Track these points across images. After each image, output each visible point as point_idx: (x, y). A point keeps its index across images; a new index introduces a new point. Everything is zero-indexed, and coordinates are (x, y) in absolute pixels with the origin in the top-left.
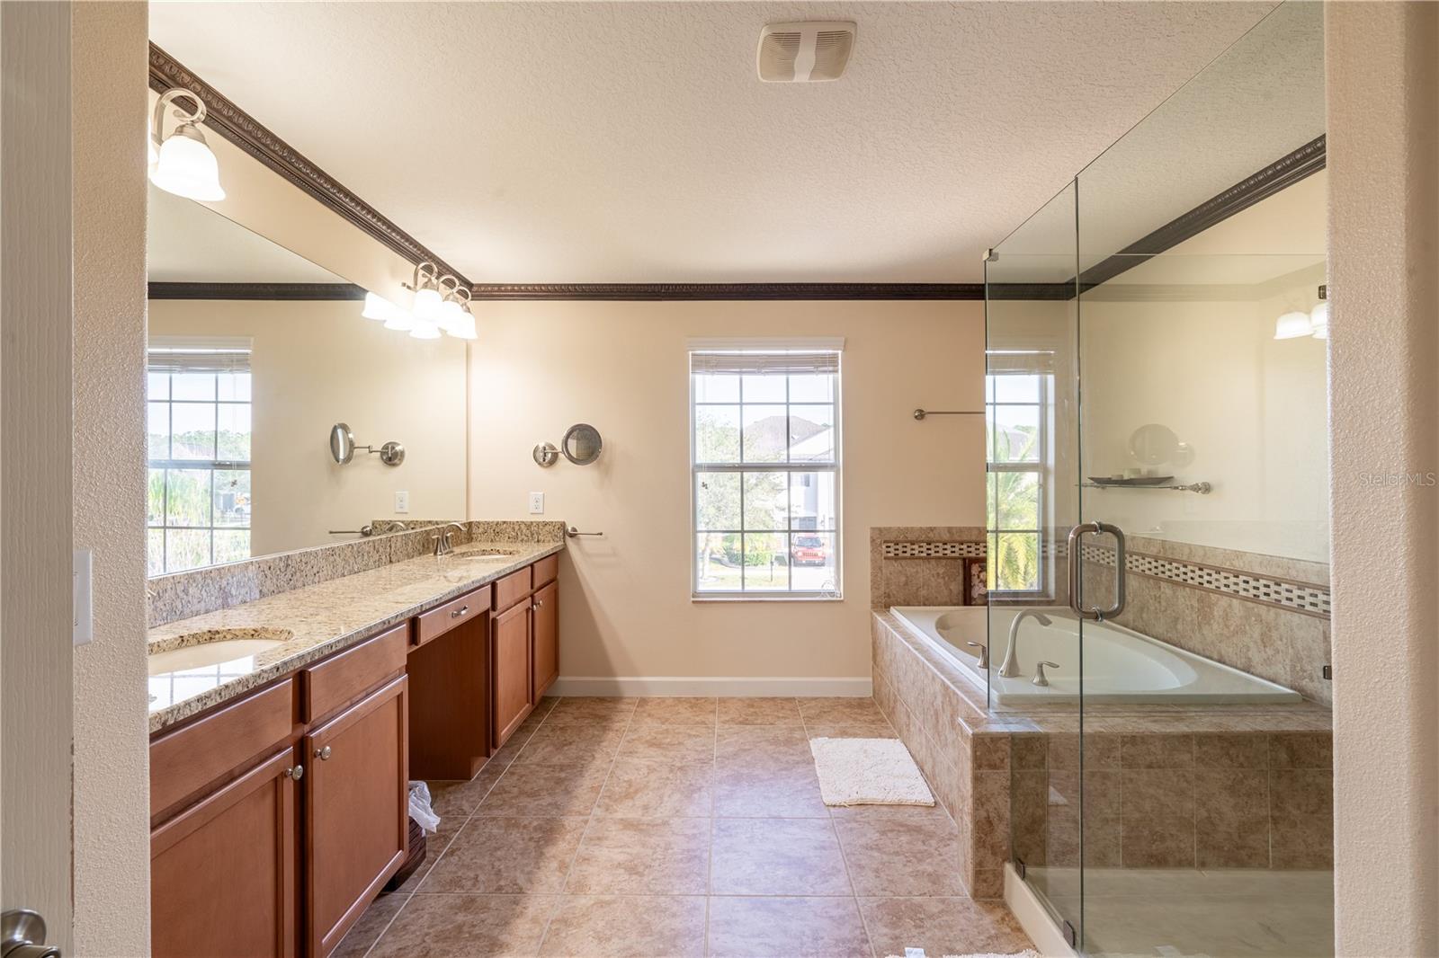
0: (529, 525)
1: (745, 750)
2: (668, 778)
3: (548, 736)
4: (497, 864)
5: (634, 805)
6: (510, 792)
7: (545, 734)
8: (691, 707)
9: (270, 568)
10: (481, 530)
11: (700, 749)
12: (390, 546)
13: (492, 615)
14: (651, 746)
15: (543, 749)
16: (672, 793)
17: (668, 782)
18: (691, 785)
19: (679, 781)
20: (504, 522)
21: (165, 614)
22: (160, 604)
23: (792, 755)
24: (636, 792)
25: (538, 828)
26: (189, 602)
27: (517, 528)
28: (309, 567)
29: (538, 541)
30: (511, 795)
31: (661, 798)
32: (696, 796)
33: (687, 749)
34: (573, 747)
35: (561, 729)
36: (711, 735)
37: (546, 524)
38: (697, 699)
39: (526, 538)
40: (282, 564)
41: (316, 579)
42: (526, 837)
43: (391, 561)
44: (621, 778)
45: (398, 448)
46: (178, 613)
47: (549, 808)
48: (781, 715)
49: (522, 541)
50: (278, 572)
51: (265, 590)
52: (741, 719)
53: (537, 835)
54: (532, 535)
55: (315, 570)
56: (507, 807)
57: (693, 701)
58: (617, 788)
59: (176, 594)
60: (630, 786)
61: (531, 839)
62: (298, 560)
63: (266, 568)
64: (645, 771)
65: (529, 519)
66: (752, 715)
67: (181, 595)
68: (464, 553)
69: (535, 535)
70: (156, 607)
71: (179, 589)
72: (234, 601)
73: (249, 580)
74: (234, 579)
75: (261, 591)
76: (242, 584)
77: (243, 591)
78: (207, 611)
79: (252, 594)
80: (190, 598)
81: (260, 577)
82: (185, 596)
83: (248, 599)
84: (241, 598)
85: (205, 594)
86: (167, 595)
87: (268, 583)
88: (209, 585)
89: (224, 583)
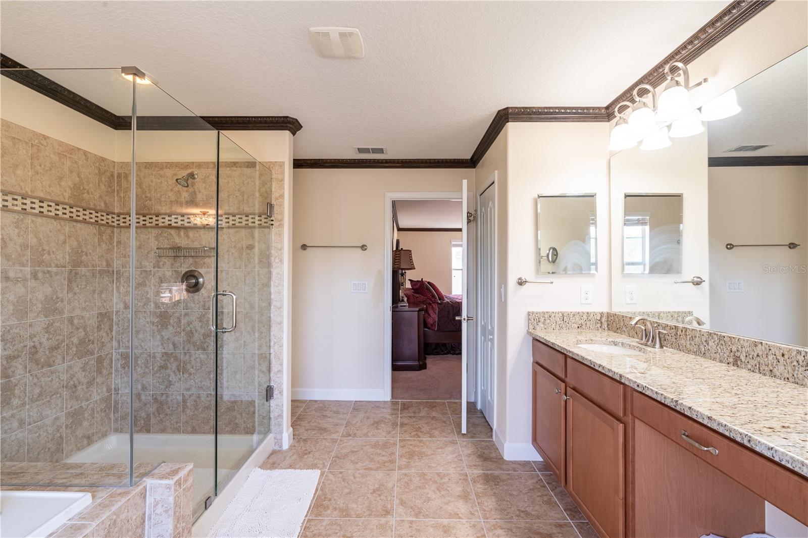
9: (783, 355)
21: (695, 350)
46: (703, 353)
50: (795, 363)
51: (776, 372)
59: (701, 341)
67: (705, 343)
70: (691, 344)
71: (704, 339)
72: (743, 366)
73: (758, 356)
74: (743, 349)
75: (771, 371)
76: (751, 356)
77: (753, 362)
78: (721, 361)
79: (761, 368)
80: (710, 348)
81: (770, 357)
82: (706, 345)
83: (757, 371)
84: (749, 366)
85: (719, 349)
86: (696, 339)
87: (781, 368)
88: (722, 345)
89: (734, 349)
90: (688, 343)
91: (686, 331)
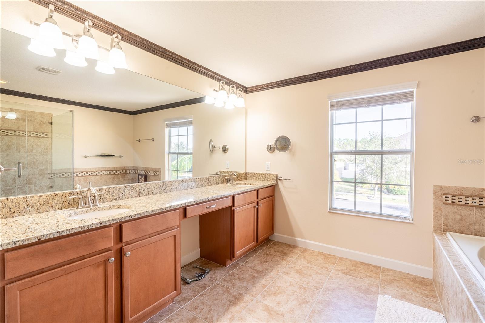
0: (265, 175)
1: (340, 289)
2: (296, 292)
3: (261, 256)
4: (212, 306)
5: (275, 300)
6: (235, 276)
7: (260, 255)
8: (325, 259)
9: (156, 185)
10: (250, 176)
11: (318, 281)
12: (208, 180)
13: (233, 208)
14: (297, 273)
15: (256, 261)
16: (294, 300)
17: (295, 293)
18: (304, 299)
19: (300, 294)
20: (257, 173)
21: (116, 198)
22: (114, 195)
23: (365, 300)
24: (279, 293)
25: (234, 296)
27: (261, 175)
28: (173, 185)
29: (268, 181)
30: (234, 278)
31: (288, 301)
32: (304, 305)
33: (312, 279)
34: (267, 264)
35: (268, 254)
36: (327, 275)
37: (271, 175)
38: (329, 255)
39: (264, 180)
40: (161, 184)
41: (176, 190)
42: (228, 298)
43: (208, 185)
44: (277, 284)
45: (226, 147)
46: (121, 198)
47: (243, 288)
48: (369, 275)
49: (262, 180)
50: (160, 187)
51: (154, 192)
52: (346, 271)
53: (232, 299)
54: (266, 178)
55: (175, 187)
56: (230, 282)
57: (327, 256)
58: (273, 288)
59: (120, 192)
60: (279, 289)
61: (229, 300)
62: (168, 183)
63: (155, 185)
64: (288, 284)
65: (265, 172)
66: (352, 271)
67: (122, 192)
68: (238, 184)
69: (267, 179)
70: (113, 196)
71: (121, 190)
72: (142, 195)
73: (148, 189)
74: (142, 188)
75: (152, 192)
76: (145, 190)
77: (146, 192)
78: (132, 198)
79: (149, 193)
80: (125, 193)
81: (152, 188)
82: (123, 193)
83: (148, 195)
84: (145, 194)
85: (131, 192)
86: (117, 192)
87: (156, 190)
88: (132, 190)
89: (138, 189)
90: (111, 196)
91: (109, 190)
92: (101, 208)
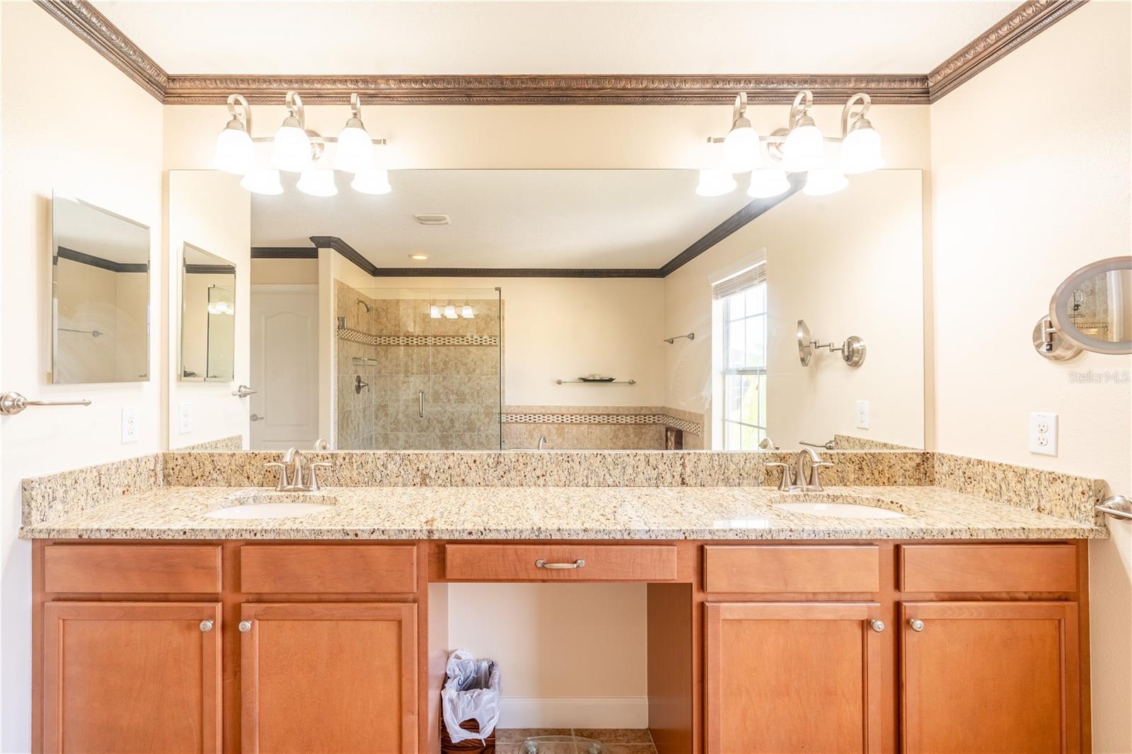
0: (1022, 475)
9: (475, 461)
10: (945, 469)
12: (683, 465)
13: (697, 597)
20: (980, 462)
21: (366, 479)
22: (363, 471)
26: (388, 475)
27: (1000, 476)
28: (530, 468)
29: (1039, 510)
37: (1054, 479)
39: (1016, 499)
40: (490, 461)
41: (541, 481)
43: (683, 483)
45: (856, 345)
46: (378, 481)
49: (1009, 501)
50: (486, 467)
51: (468, 480)
54: (1028, 494)
55: (539, 472)
59: (376, 466)
62: (513, 460)
63: (471, 462)
65: (1022, 461)
67: (381, 468)
68: (838, 497)
69: (1033, 497)
70: (359, 474)
71: (380, 463)
72: (433, 483)
73: (449, 468)
74: (433, 464)
75: (463, 480)
76: (442, 470)
77: (443, 476)
78: (404, 485)
79: (453, 481)
80: (389, 472)
81: (462, 467)
82: (384, 470)
83: (449, 484)
84: (440, 482)
85: (402, 471)
86: (368, 466)
87: (473, 474)
88: (406, 465)
89: (422, 466)
90: (355, 473)
91: (351, 458)
92: (308, 497)
